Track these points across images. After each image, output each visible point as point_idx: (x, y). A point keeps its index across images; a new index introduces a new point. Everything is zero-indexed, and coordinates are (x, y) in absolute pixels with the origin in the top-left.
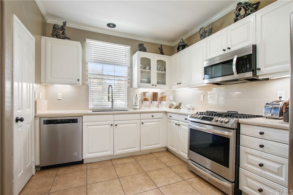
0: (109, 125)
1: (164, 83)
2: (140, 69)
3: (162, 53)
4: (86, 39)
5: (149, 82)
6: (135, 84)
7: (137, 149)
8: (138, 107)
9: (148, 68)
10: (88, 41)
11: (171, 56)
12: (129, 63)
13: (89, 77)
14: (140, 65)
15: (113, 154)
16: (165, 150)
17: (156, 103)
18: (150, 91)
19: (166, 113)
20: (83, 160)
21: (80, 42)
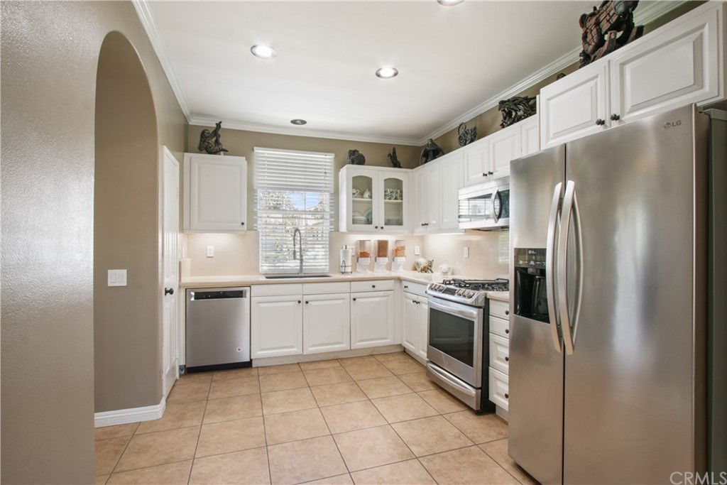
0: (294, 303)
1: (400, 223)
2: (351, 199)
3: (396, 164)
4: (255, 148)
5: (369, 222)
6: (343, 227)
7: (344, 346)
8: (349, 269)
9: (367, 194)
10: (259, 151)
11: (412, 168)
12: (332, 186)
13: (259, 215)
14: (351, 190)
15: (301, 353)
16: (399, 350)
17: (384, 261)
18: (372, 239)
19: (399, 280)
20: (251, 360)
21: (244, 158)
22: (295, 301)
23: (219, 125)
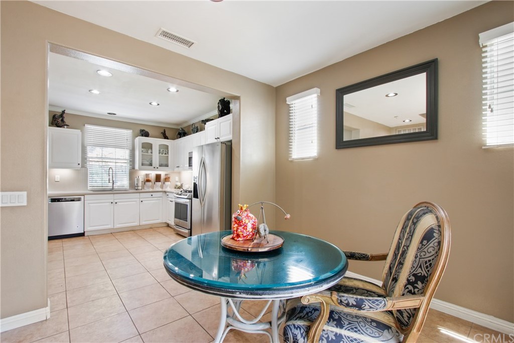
0: (108, 204)
1: (167, 166)
2: (141, 153)
3: (166, 137)
4: (86, 125)
5: (151, 165)
6: (137, 167)
7: (136, 224)
8: (140, 188)
9: (150, 151)
10: (88, 127)
11: (174, 140)
12: (131, 146)
13: (88, 160)
14: (141, 149)
15: (113, 227)
16: (165, 225)
17: (159, 184)
18: (153, 174)
19: (165, 192)
20: (84, 232)
21: (80, 131)
22: (109, 202)
23: (63, 112)
